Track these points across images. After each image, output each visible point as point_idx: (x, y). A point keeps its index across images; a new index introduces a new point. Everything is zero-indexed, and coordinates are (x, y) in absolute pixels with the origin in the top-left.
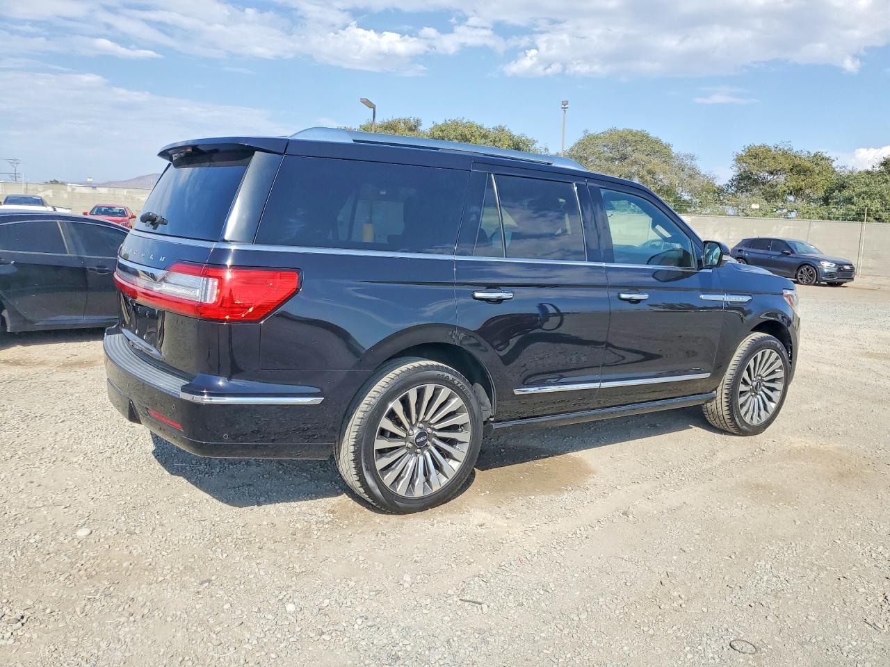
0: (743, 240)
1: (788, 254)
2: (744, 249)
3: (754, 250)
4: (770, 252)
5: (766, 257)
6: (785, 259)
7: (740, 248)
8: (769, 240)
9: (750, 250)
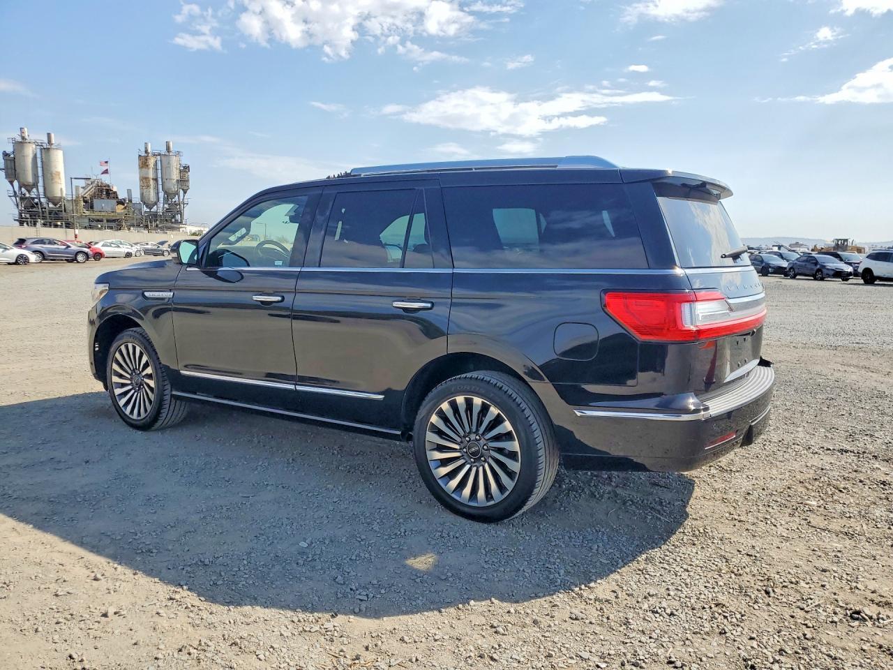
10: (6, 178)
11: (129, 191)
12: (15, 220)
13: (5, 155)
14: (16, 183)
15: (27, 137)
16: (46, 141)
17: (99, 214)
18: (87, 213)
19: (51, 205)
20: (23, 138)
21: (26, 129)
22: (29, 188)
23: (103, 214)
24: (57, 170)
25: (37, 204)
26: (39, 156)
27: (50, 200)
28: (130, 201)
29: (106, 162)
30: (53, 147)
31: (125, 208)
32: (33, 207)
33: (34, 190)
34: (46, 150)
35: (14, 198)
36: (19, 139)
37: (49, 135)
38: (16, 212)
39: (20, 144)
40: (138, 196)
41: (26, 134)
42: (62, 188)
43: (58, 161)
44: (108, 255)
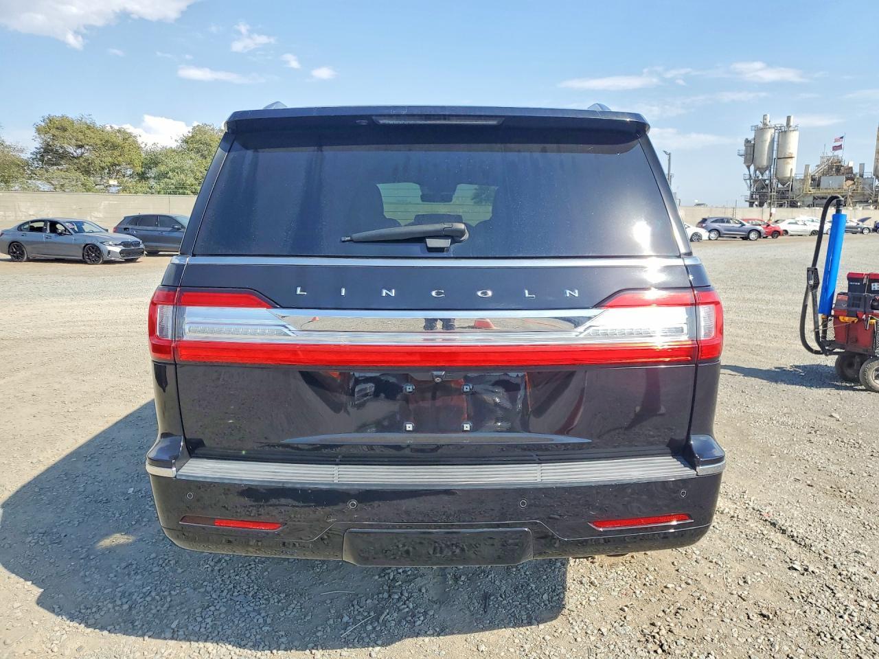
0: (125, 218)
1: (178, 229)
2: (130, 227)
3: (140, 228)
4: (159, 229)
5: (156, 233)
6: (176, 234)
7: (125, 227)
8: (156, 217)
9: (137, 227)
10: (745, 163)
11: (862, 166)
12: (746, 201)
13: (747, 141)
14: (752, 168)
15: (768, 123)
16: (785, 125)
17: (825, 191)
18: (813, 191)
19: (780, 186)
20: (765, 124)
21: (768, 115)
22: (762, 171)
23: (829, 191)
24: (790, 151)
25: (767, 185)
26: (776, 140)
27: (779, 180)
28: (862, 176)
29: (842, 138)
30: (791, 129)
31: (854, 184)
32: (763, 188)
33: (767, 172)
34: (783, 132)
35: (748, 181)
36: (761, 125)
37: (789, 118)
38: (748, 193)
39: (760, 131)
40: (872, 170)
41: (768, 120)
42: (792, 169)
43: (793, 143)
44: (792, 233)
